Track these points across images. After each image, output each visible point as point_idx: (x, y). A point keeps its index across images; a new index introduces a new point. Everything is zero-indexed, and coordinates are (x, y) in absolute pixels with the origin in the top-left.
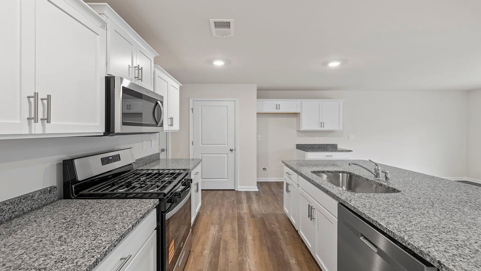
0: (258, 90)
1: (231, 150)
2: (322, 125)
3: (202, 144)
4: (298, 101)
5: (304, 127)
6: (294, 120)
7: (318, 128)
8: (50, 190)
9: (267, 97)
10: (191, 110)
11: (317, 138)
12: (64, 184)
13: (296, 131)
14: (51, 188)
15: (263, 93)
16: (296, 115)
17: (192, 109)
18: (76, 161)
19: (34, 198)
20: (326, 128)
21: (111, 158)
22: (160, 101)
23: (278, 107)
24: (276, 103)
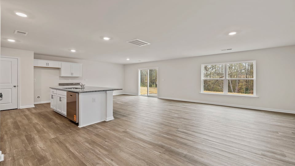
0: (35, 54)
1: (15, 86)
2: (72, 74)
4: (60, 62)
5: (63, 75)
6: (57, 71)
7: (70, 76)
9: (40, 59)
11: (70, 80)
13: (58, 77)
15: (37, 56)
16: (59, 69)
20: (74, 76)
23: (47, 64)
24: (47, 62)
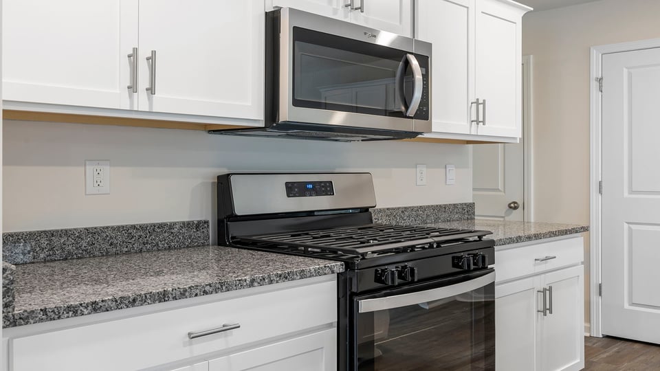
3: (632, 192)
8: (199, 225)
10: (594, 85)
12: (218, 220)
14: (199, 222)
17: (600, 80)
18: (232, 178)
19: (173, 231)
21: (310, 186)
22: (417, 56)
